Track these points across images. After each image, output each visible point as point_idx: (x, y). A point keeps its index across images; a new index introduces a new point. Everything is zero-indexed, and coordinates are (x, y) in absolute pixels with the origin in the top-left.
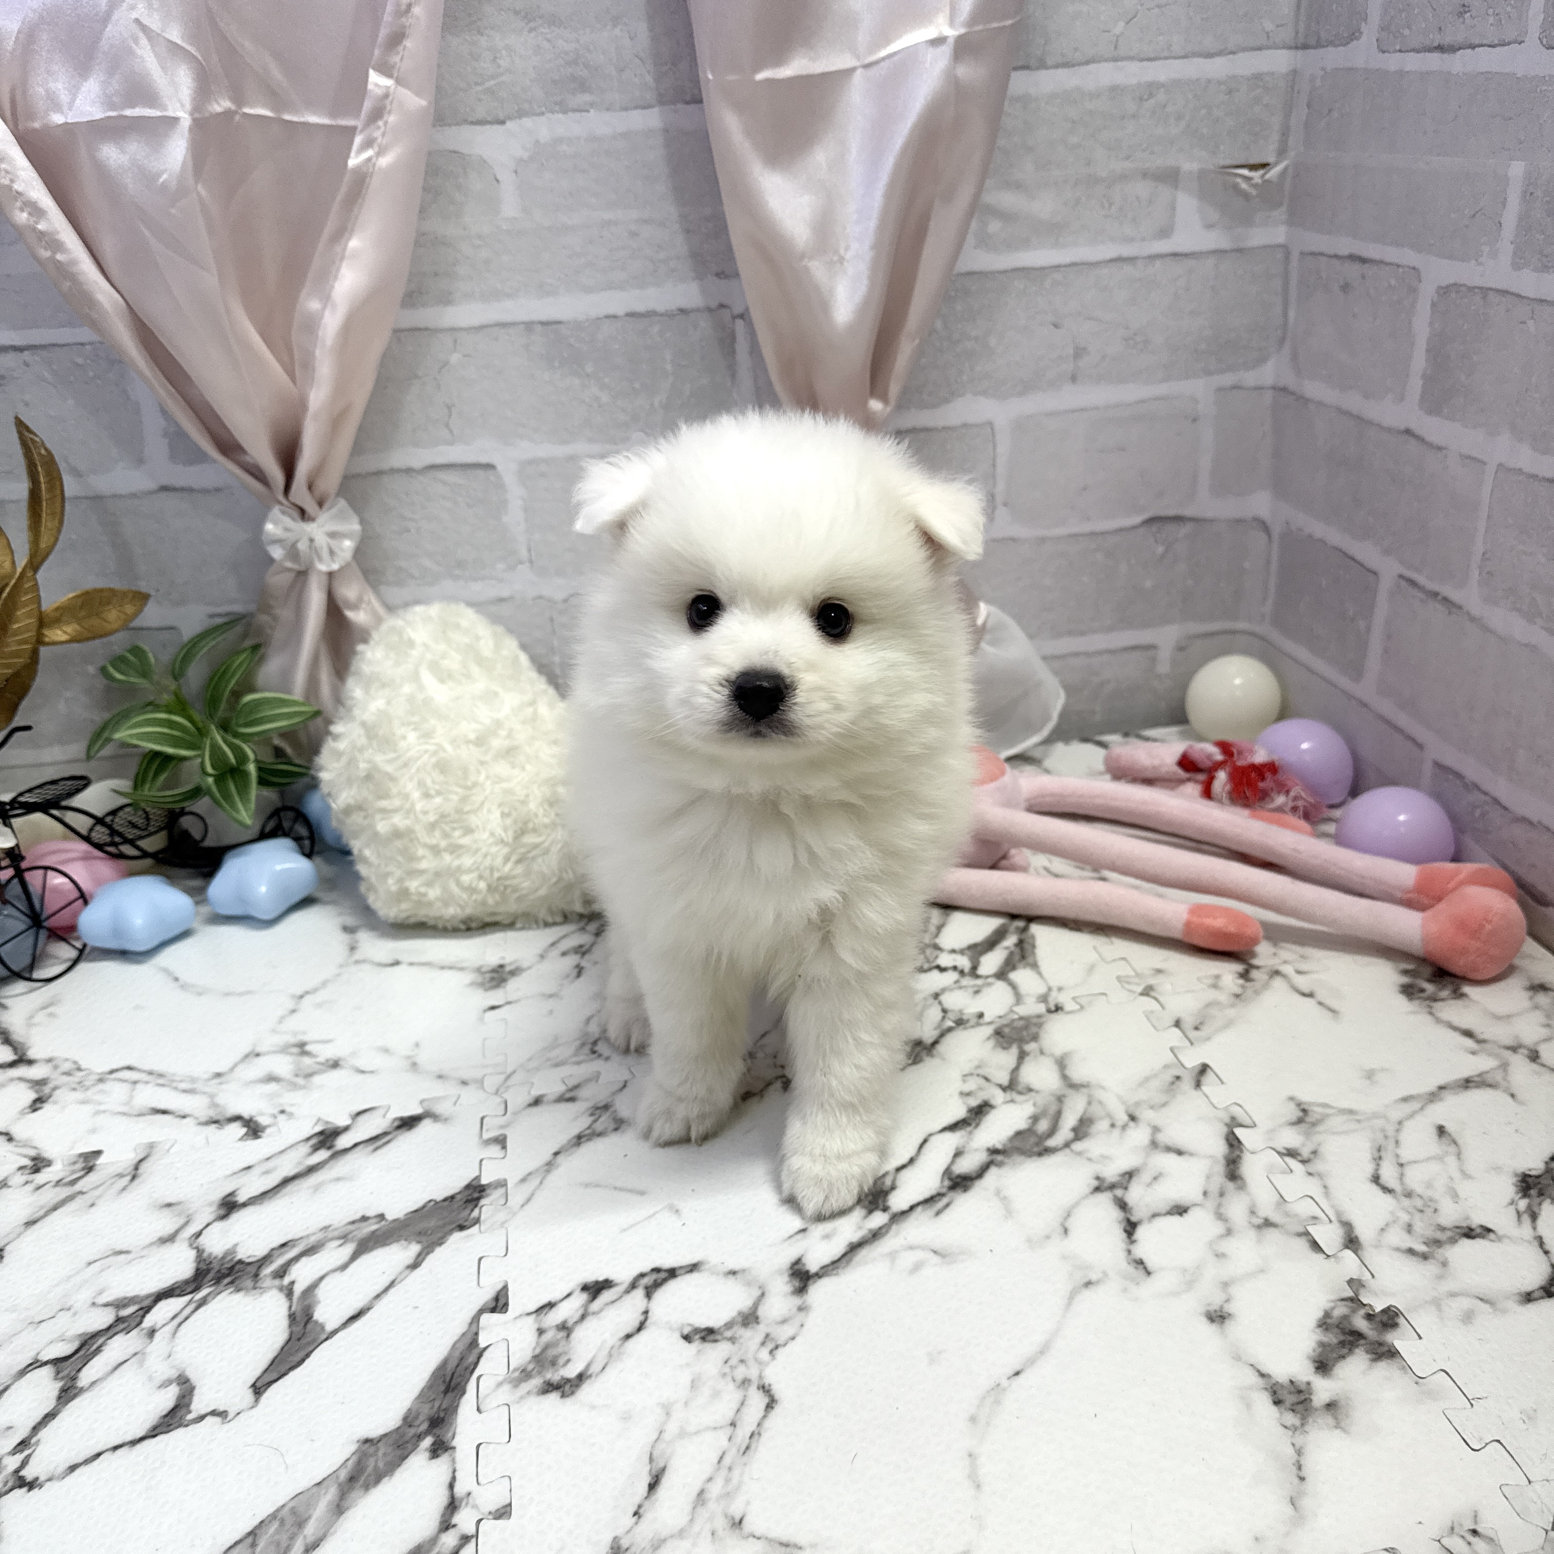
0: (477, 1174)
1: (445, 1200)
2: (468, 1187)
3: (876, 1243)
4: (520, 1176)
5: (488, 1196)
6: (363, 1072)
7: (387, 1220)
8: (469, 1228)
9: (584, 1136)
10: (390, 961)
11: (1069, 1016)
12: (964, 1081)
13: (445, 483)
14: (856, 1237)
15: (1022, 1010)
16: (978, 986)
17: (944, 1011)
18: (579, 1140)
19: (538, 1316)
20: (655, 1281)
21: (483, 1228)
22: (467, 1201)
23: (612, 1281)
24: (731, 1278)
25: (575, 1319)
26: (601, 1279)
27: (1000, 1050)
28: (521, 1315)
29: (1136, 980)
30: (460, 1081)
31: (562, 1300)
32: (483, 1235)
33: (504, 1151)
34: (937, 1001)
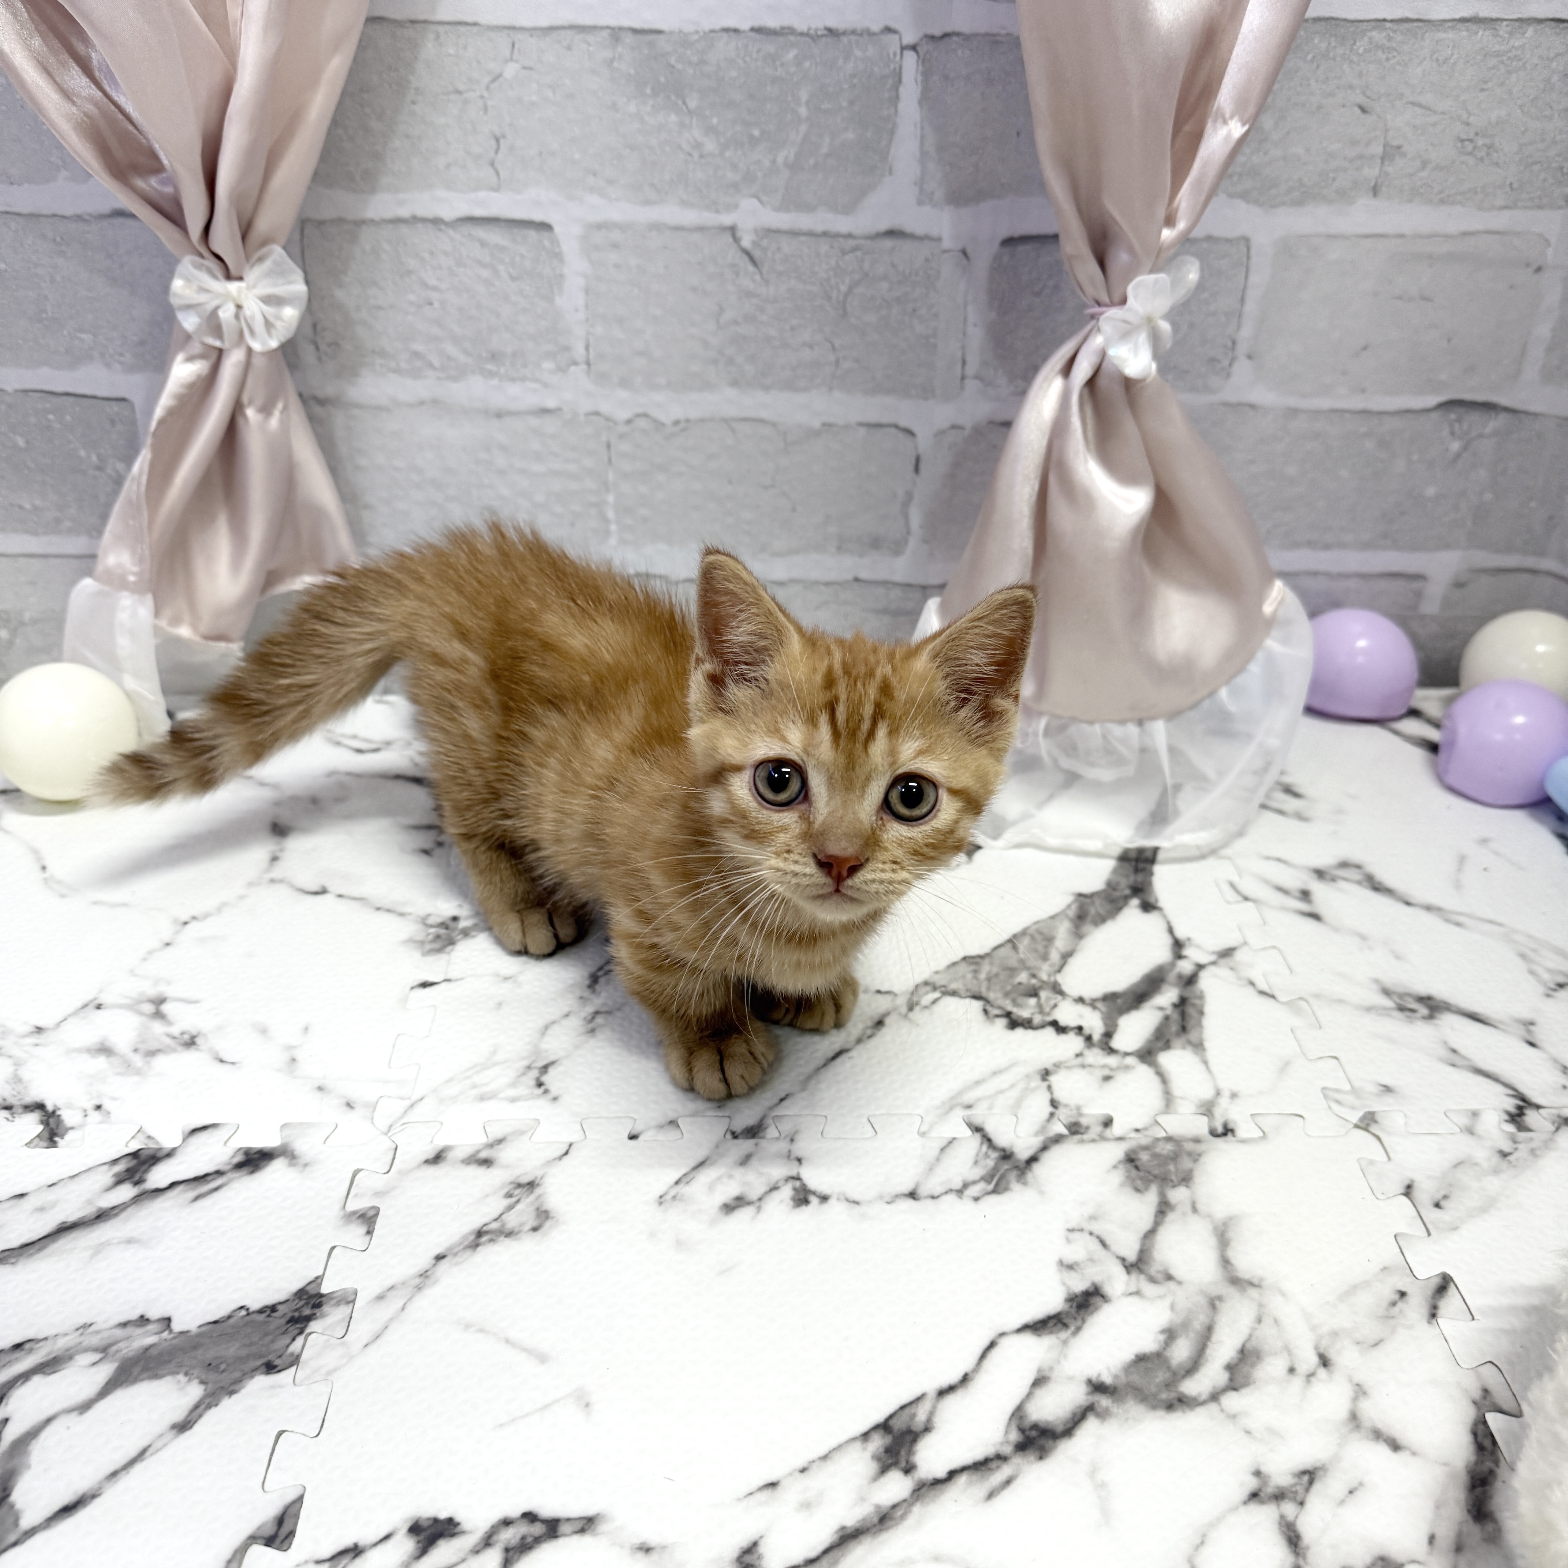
0: (320, 1273)
1: (261, 1311)
2: (301, 1293)
4: (378, 1291)
5: (323, 1316)
6: (222, 1061)
7: (171, 1331)
8: (279, 1371)
9: (490, 1235)
10: (313, 887)
11: (1241, 1146)
12: (1068, 1241)
13: (483, 244)
15: (1172, 1126)
16: (1110, 1068)
17: (1054, 1103)
18: (482, 1237)
20: (524, 1537)
21: (301, 1374)
22: (293, 1321)
23: (458, 1524)
26: (443, 1515)
27: (1129, 1191)
28: (306, 1562)
29: (1349, 1099)
30: (344, 1101)
31: (375, 1545)
32: (296, 1389)
33: (368, 1237)
34: (1045, 1084)
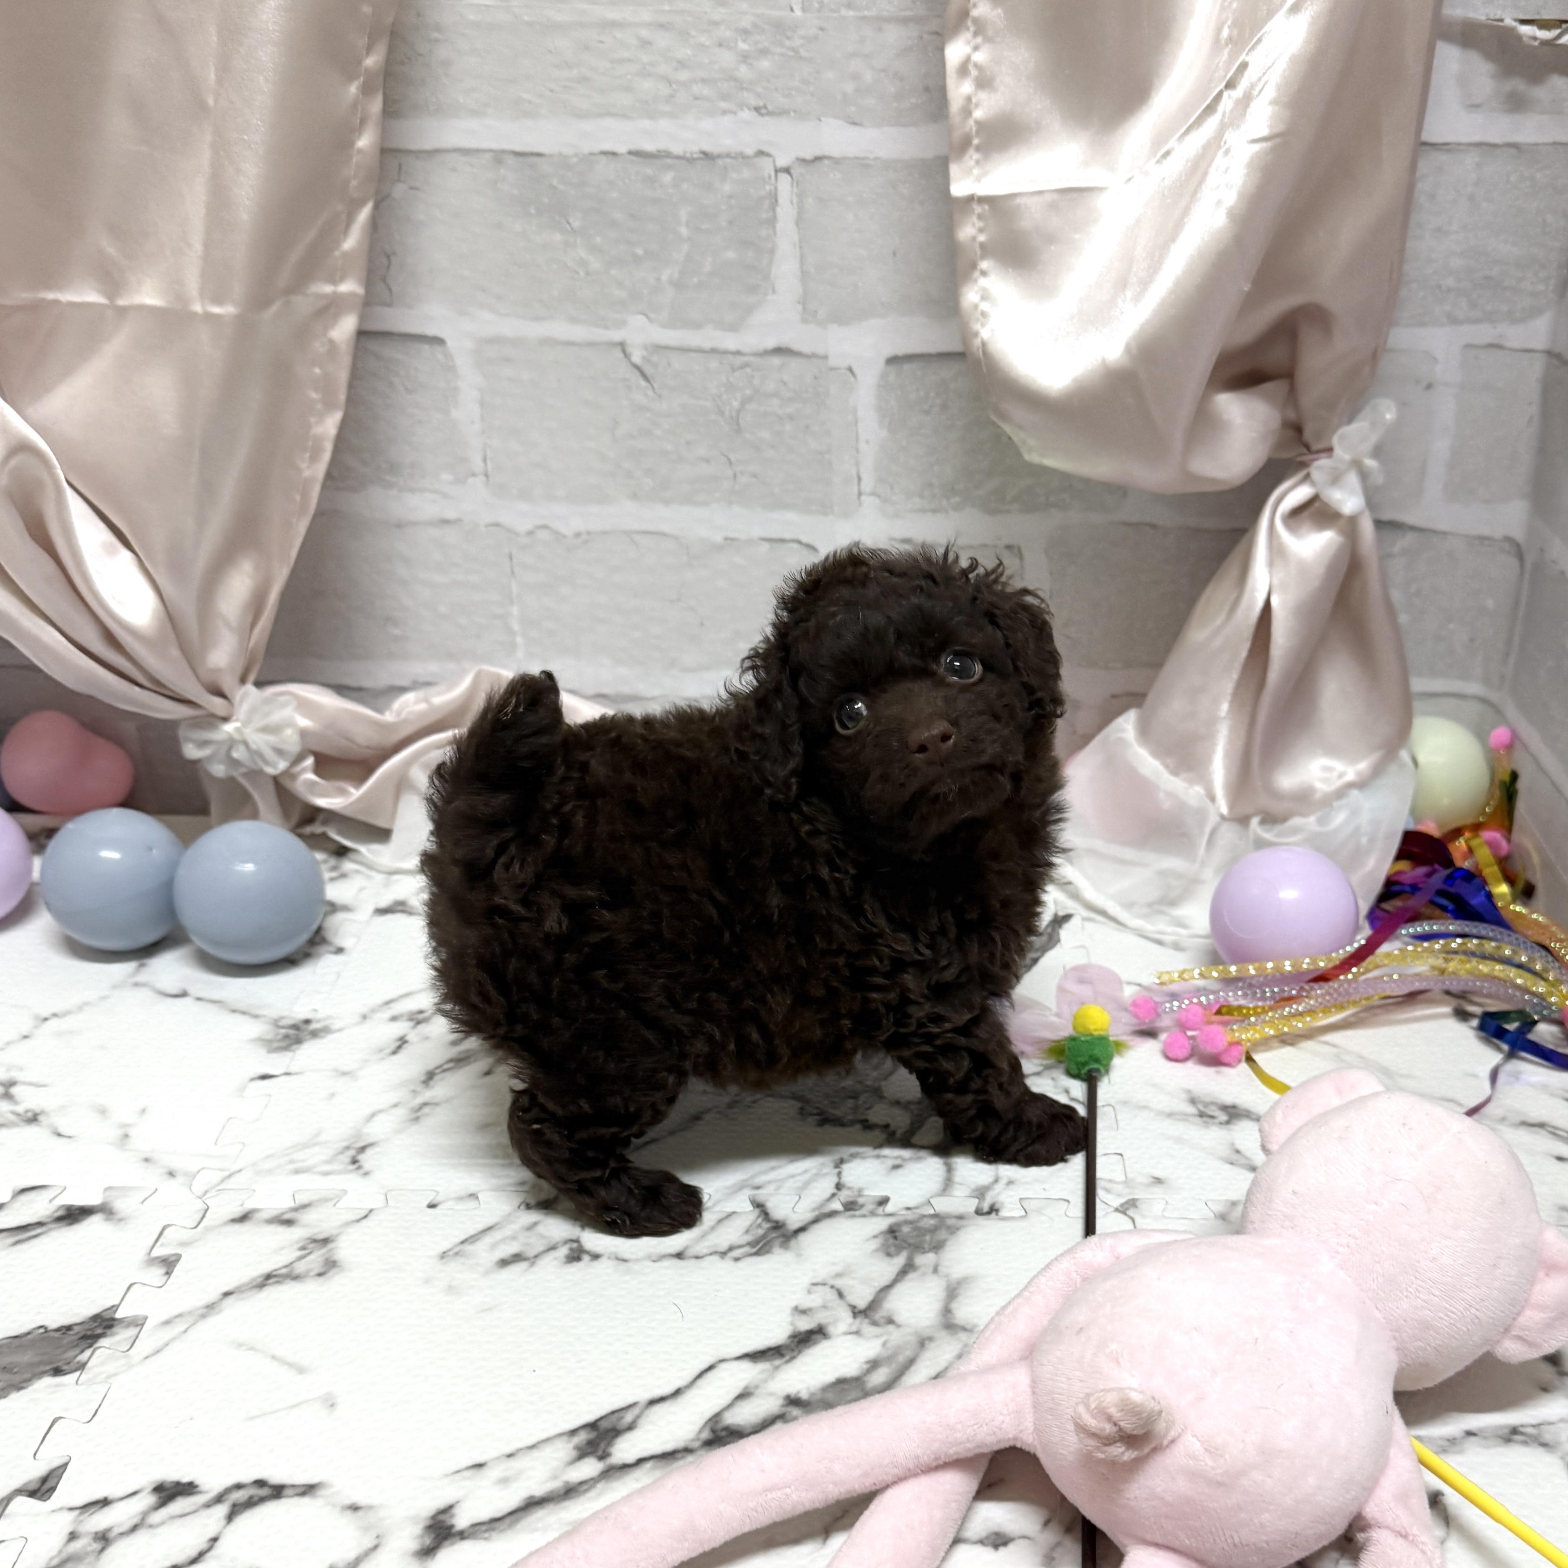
0: (116, 1300)
1: (58, 1330)
2: (96, 1317)
3: (567, 1504)
4: (165, 1318)
5: (113, 1335)
6: (59, 1135)
8: (66, 1374)
9: (275, 1276)
10: (175, 992)
11: (1004, 1224)
12: (809, 1292)
14: (539, 1490)
15: (943, 1205)
16: (904, 1160)
17: (839, 1186)
18: (268, 1279)
19: (81, 1514)
20: (251, 1497)
21: (84, 1377)
22: (84, 1337)
23: (197, 1486)
24: (349, 1515)
25: (121, 1530)
26: (185, 1480)
28: (61, 1509)
30: (167, 1170)
31: (122, 1499)
32: (77, 1387)
33: (167, 1277)
34: (837, 1170)
